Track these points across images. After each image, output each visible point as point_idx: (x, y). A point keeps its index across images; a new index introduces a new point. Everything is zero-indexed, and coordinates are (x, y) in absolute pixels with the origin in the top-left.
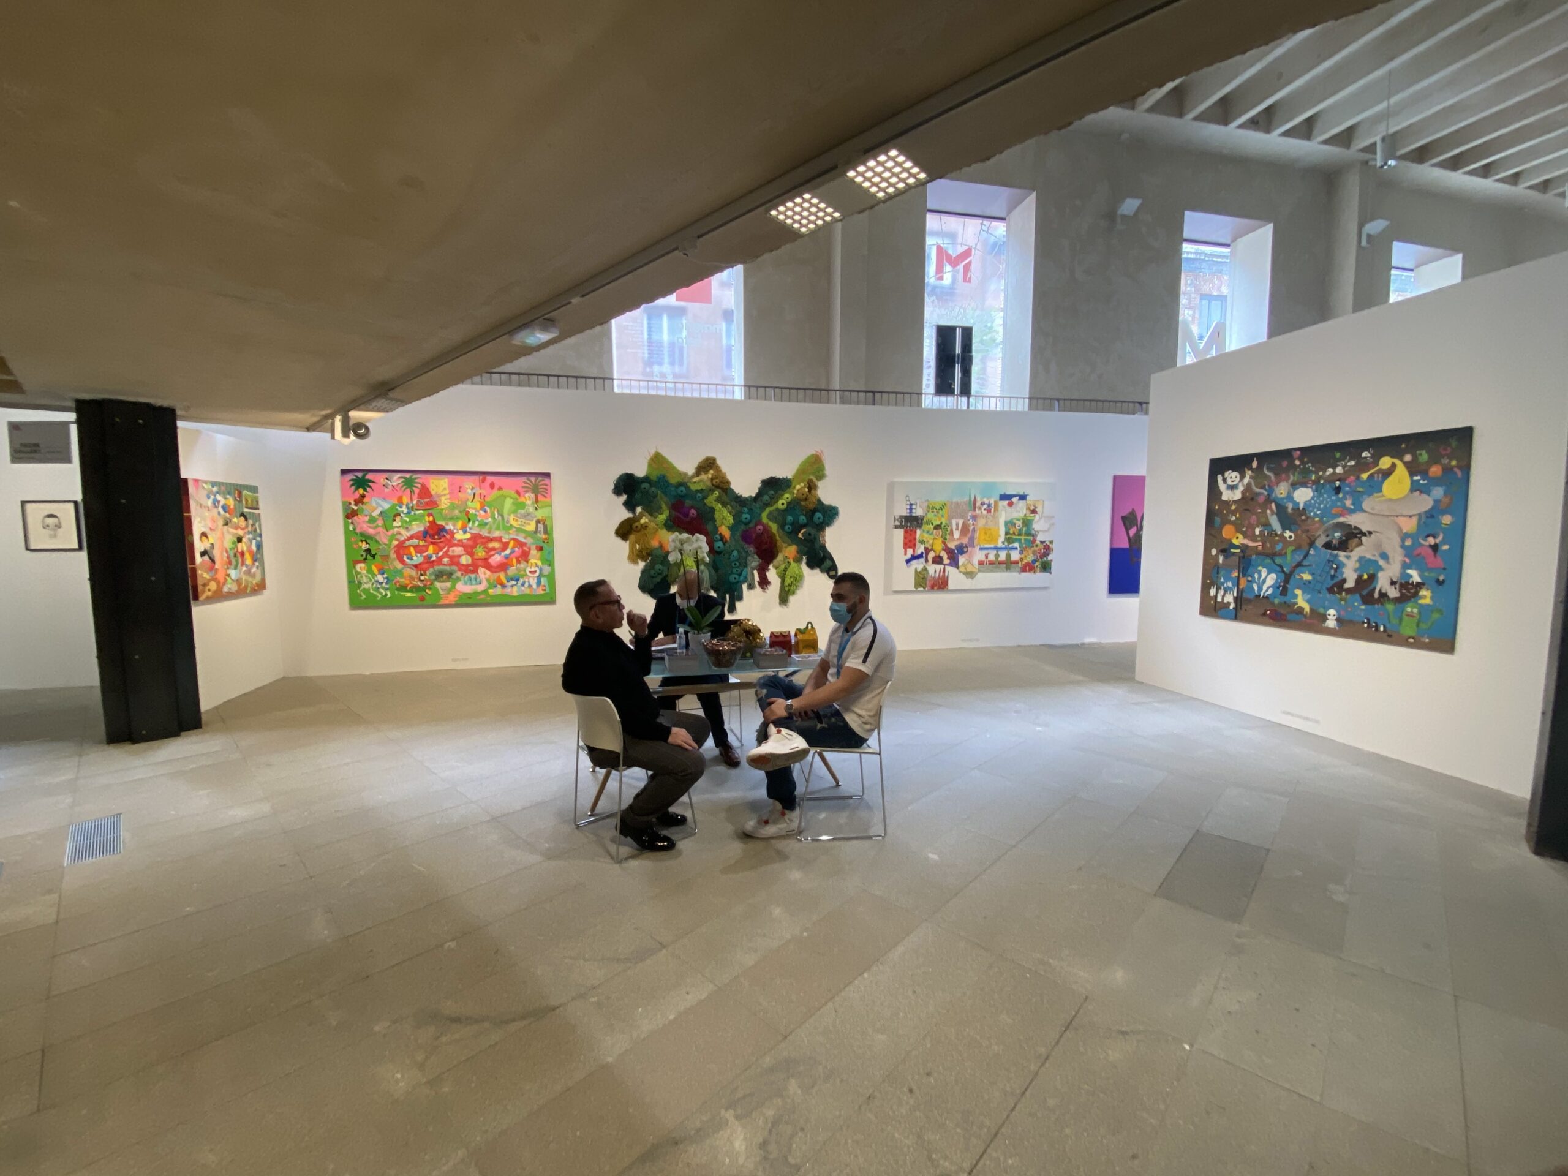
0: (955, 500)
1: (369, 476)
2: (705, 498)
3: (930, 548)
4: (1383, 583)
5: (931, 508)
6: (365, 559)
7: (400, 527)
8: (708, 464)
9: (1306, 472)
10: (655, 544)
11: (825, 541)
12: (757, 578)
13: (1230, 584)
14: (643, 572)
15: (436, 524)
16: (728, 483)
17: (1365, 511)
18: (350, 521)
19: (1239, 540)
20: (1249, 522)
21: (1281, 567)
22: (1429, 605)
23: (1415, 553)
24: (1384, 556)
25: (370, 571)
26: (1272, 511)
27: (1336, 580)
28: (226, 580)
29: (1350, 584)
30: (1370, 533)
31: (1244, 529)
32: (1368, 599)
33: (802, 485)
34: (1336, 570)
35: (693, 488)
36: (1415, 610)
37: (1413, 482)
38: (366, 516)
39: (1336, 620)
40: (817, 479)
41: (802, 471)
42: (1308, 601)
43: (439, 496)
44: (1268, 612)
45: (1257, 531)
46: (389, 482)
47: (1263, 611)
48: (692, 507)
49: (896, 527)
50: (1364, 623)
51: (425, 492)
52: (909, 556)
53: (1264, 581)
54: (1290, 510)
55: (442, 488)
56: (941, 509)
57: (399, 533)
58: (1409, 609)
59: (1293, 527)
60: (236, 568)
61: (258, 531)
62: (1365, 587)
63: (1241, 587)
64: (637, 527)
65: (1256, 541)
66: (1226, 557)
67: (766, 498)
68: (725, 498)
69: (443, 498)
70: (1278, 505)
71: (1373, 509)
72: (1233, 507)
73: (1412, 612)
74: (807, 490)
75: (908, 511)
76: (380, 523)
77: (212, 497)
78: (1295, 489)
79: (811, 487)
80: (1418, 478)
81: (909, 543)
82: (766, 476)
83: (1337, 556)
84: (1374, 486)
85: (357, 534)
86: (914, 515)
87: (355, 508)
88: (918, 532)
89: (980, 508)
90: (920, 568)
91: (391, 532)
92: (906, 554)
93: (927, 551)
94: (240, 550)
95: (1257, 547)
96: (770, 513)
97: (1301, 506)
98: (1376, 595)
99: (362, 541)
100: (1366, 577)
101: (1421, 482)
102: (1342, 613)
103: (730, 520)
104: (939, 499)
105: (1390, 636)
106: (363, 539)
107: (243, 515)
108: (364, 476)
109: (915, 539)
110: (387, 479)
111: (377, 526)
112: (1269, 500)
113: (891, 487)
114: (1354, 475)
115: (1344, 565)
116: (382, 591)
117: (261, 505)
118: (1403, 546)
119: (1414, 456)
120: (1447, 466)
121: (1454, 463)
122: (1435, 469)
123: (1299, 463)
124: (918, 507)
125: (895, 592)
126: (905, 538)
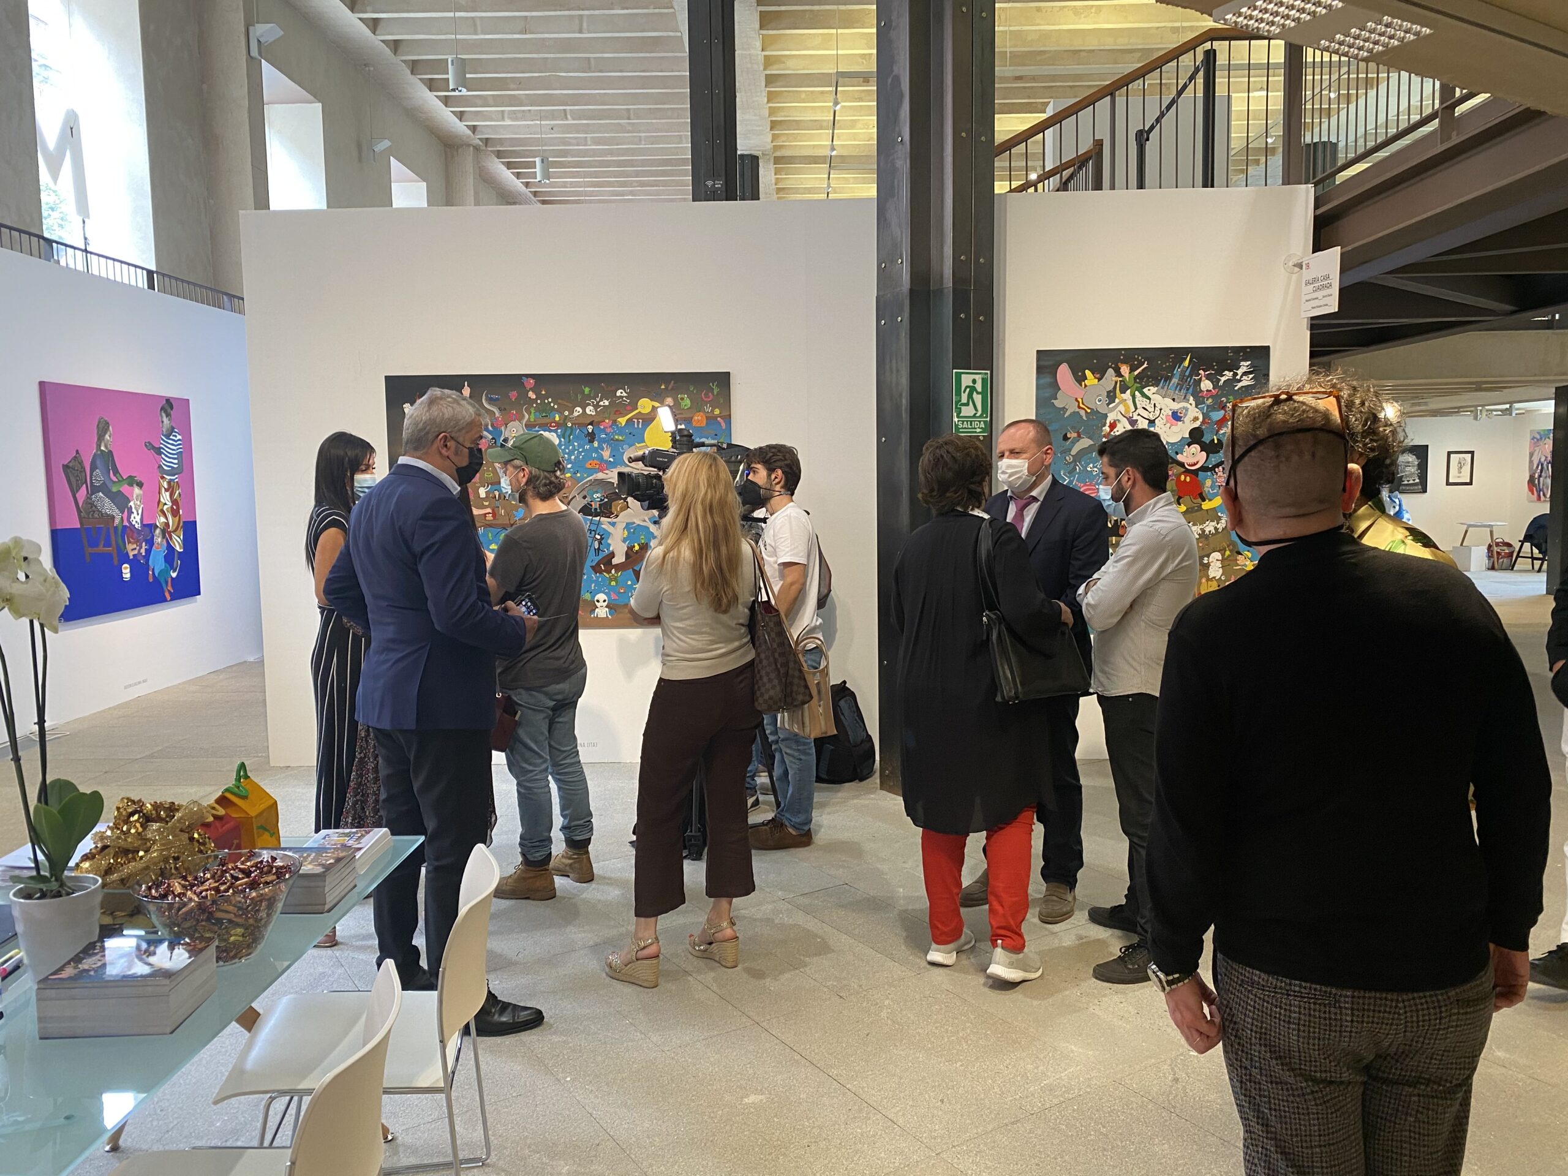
9: (545, 409)
27: (602, 555)
29: (619, 559)
34: (599, 542)
39: (608, 607)
45: (483, 492)
65: (483, 507)
83: (599, 523)
95: (485, 515)
100: (637, 548)
102: (613, 596)
114: (608, 418)
115: (609, 534)
119: (675, 400)
120: (710, 415)
121: (717, 412)
122: (700, 418)
123: (534, 397)
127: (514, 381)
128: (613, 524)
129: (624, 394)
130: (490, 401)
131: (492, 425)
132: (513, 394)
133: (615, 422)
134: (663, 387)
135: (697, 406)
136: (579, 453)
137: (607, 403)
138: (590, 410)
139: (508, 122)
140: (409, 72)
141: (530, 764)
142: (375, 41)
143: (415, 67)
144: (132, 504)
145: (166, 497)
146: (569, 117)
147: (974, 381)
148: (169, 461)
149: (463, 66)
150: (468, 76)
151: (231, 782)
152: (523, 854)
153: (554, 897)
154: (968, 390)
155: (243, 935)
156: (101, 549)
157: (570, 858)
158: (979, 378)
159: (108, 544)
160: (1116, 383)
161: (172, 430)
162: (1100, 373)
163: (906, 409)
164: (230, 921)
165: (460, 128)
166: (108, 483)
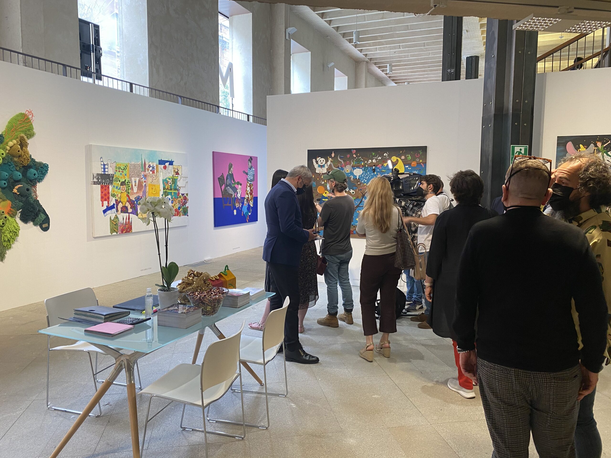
0: (133, 163)
5: (118, 169)
9: (358, 161)
11: (36, 196)
33: (15, 141)
37: (405, 169)
40: (27, 138)
49: (95, 183)
52: (105, 207)
54: (352, 179)
56: (124, 169)
59: (354, 188)
74: (18, 147)
75: (103, 170)
78: (354, 169)
79: (23, 144)
81: (105, 197)
86: (107, 173)
88: (110, 187)
89: (148, 170)
90: (113, 216)
92: (103, 206)
97: (357, 178)
101: (409, 168)
104: (123, 162)
109: (109, 193)
113: (89, 149)
114: (381, 164)
119: (405, 157)
120: (419, 162)
121: (421, 161)
122: (414, 163)
123: (355, 156)
124: (109, 168)
125: (95, 238)
126: (102, 192)
127: (349, 151)
129: (387, 155)
130: (341, 158)
131: (341, 166)
132: (348, 156)
133: (383, 165)
134: (401, 152)
135: (413, 159)
136: (370, 176)
137: (380, 158)
138: (374, 161)
139: (378, 52)
140: (342, 37)
141: (331, 281)
142: (330, 28)
143: (344, 35)
144: (238, 191)
145: (248, 189)
146: (401, 48)
147: (521, 150)
148: (250, 177)
149: (358, 33)
150: (360, 37)
151: (223, 271)
152: (328, 311)
153: (338, 327)
154: (518, 153)
155: (211, 309)
156: (228, 204)
157: (345, 315)
158: (523, 149)
159: (230, 203)
160: (595, 150)
161: (251, 167)
162: (587, 146)
163: (491, 161)
164: (207, 304)
165: (361, 55)
166: (231, 184)
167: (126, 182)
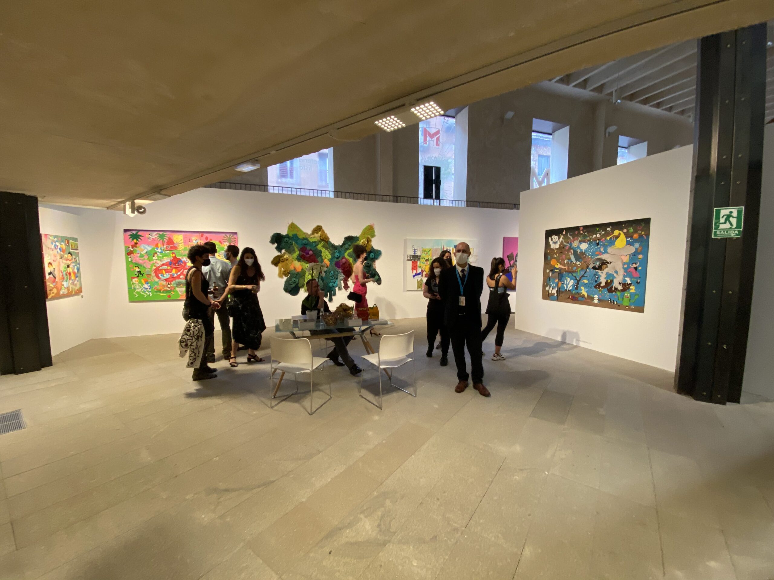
0: (435, 248)
1: (139, 233)
2: (317, 245)
3: (424, 270)
4: (616, 284)
5: (424, 251)
6: (138, 276)
7: (157, 259)
8: (318, 229)
9: (585, 236)
10: (291, 268)
11: (375, 267)
12: (343, 285)
13: (554, 285)
14: (286, 282)
15: (176, 258)
16: (328, 238)
17: (608, 253)
18: (129, 256)
19: (558, 266)
20: (562, 258)
21: (575, 277)
22: (634, 292)
23: (629, 271)
24: (616, 272)
25: (140, 282)
26: (571, 253)
27: (597, 283)
28: (61, 288)
29: (603, 284)
30: (611, 262)
31: (560, 261)
32: (610, 291)
33: (364, 240)
34: (597, 278)
35: (311, 240)
36: (629, 295)
37: (627, 241)
38: (138, 254)
39: (598, 300)
40: (371, 237)
41: (364, 233)
42: (586, 292)
43: (178, 244)
44: (570, 297)
45: (566, 262)
46: (151, 237)
47: (568, 297)
48: (310, 250)
49: (408, 260)
50: (608, 300)
51: (170, 242)
52: (414, 274)
53: (569, 283)
54: (579, 252)
55: (180, 240)
56: (428, 252)
57: (156, 263)
58: (626, 294)
59: (580, 260)
60: (66, 281)
61: (78, 261)
62: (609, 286)
63: (559, 286)
64: (282, 260)
65: (565, 266)
66: (553, 273)
67: (347, 246)
68: (327, 245)
69: (180, 245)
70: (574, 251)
71: (611, 252)
72: (555, 252)
73: (627, 295)
74: (366, 242)
75: (414, 253)
76: (146, 258)
77: (54, 243)
78: (580, 244)
79: (369, 241)
80: (629, 239)
81: (414, 267)
82: (347, 235)
83: (598, 272)
84: (612, 243)
85: (133, 263)
86: (416, 254)
87: (132, 250)
88: (418, 263)
90: (419, 279)
91: (151, 263)
92: (413, 273)
93: (422, 271)
94: (68, 272)
95: (565, 269)
96: (349, 253)
97: (583, 251)
98: (613, 289)
99: (136, 267)
100: (609, 281)
101: (630, 241)
102: (600, 296)
103: (330, 256)
104: (427, 248)
105: (619, 306)
106: (137, 266)
107: (70, 253)
108: (137, 233)
109: (417, 266)
110: (149, 234)
111: (144, 259)
112: (570, 248)
113: (405, 241)
114: (604, 238)
115: (600, 276)
116: (147, 292)
117: (79, 248)
118: (624, 268)
119: (627, 230)
120: (641, 234)
121: (643, 233)
122: (636, 235)
123: (582, 233)
124: (418, 251)
125: (408, 291)
126: (413, 265)
127: (577, 228)
128: (602, 273)
129: (610, 229)
130: (570, 235)
131: (570, 242)
132: (576, 232)
134: (623, 226)
135: (635, 231)
136: (594, 249)
137: (603, 233)
138: (598, 235)
167: (429, 260)
